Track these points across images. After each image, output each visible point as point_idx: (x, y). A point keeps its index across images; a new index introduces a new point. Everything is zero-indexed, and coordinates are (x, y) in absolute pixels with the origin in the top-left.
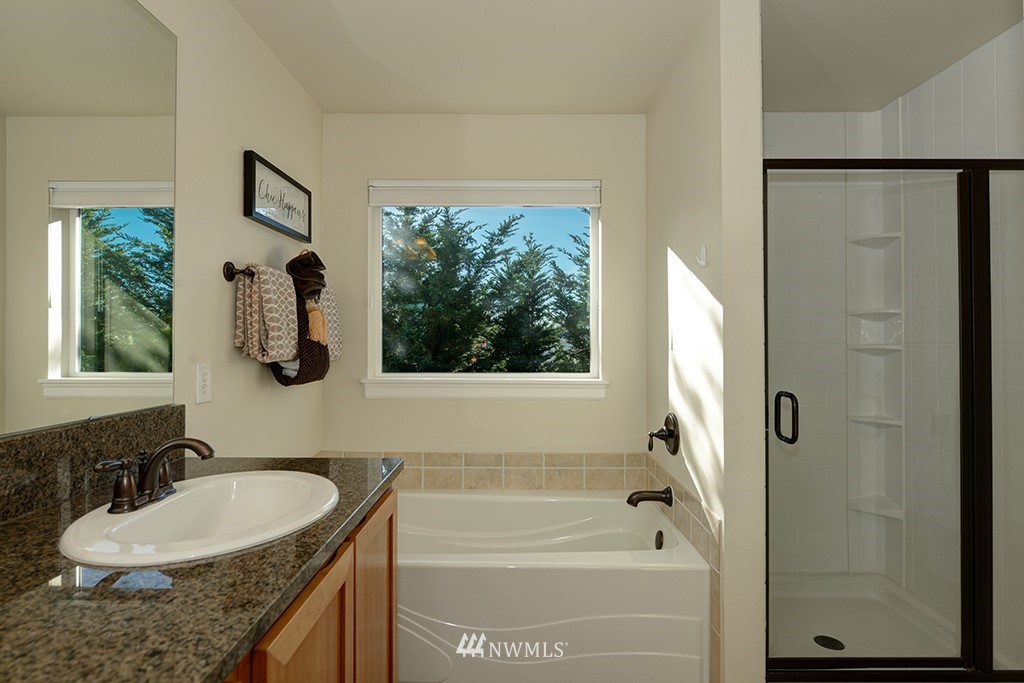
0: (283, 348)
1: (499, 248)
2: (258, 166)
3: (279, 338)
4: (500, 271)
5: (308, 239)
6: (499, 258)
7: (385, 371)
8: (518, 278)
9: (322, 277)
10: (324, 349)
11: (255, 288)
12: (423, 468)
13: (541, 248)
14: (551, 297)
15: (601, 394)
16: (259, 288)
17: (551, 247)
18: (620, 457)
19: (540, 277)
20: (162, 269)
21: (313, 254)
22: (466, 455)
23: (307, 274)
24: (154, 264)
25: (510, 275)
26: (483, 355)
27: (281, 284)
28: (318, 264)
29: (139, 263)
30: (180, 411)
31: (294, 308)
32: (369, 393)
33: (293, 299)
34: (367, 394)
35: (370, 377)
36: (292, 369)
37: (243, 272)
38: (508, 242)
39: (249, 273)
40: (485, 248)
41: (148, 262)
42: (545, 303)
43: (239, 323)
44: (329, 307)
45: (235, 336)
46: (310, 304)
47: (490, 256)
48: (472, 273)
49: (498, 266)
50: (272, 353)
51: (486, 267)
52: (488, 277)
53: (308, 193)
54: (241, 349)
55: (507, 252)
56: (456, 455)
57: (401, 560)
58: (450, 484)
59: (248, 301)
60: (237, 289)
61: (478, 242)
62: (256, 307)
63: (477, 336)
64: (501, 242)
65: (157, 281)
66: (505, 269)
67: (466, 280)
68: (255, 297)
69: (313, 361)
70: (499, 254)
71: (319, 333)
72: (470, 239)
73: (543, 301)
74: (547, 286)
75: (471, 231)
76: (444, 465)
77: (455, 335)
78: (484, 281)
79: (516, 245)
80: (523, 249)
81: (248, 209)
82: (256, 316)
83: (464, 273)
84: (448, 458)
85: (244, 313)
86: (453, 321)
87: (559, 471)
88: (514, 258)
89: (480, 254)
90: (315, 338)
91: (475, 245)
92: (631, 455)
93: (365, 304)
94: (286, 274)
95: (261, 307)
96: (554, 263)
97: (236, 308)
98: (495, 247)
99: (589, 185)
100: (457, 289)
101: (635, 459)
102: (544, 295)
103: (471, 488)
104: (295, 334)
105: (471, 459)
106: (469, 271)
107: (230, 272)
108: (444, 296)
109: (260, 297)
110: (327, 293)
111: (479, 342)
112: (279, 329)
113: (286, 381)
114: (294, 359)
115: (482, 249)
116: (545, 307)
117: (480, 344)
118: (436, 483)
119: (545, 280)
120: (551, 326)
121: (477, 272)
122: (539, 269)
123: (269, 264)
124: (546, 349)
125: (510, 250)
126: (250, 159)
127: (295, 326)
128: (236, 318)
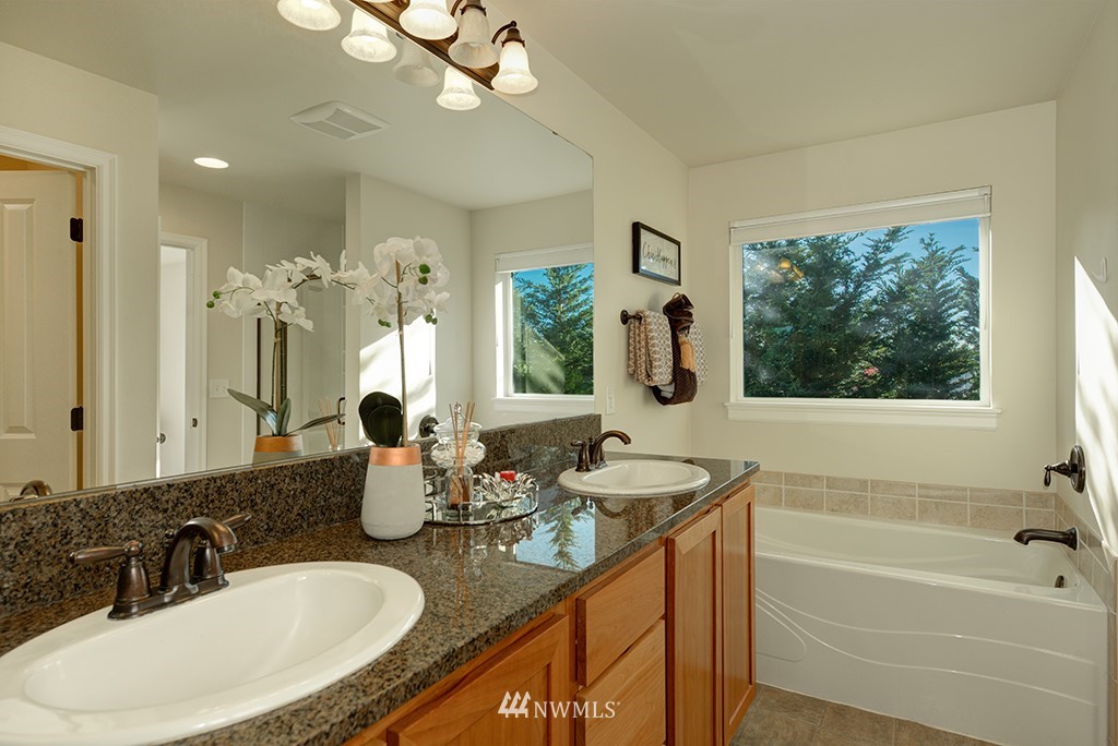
0: (663, 376)
1: (885, 257)
2: (642, 231)
3: (660, 367)
4: (888, 283)
5: (678, 283)
6: (886, 269)
7: (746, 395)
8: (913, 291)
9: (690, 315)
10: (692, 375)
11: (642, 328)
12: (783, 486)
13: (946, 251)
14: (961, 310)
15: (992, 423)
16: (645, 328)
17: (962, 248)
18: (1018, 496)
19: (942, 287)
20: (548, 306)
21: (684, 297)
22: (828, 478)
23: (678, 312)
24: (542, 302)
25: (901, 288)
26: (865, 383)
27: (660, 324)
28: (688, 304)
29: (532, 303)
30: (598, 418)
31: (670, 342)
32: (731, 415)
33: (669, 335)
34: (730, 416)
35: (732, 400)
36: (668, 392)
37: (634, 317)
38: (898, 249)
39: (638, 317)
40: (867, 259)
41: (539, 301)
42: (954, 318)
43: (631, 355)
44: (696, 339)
45: (628, 366)
46: (682, 338)
47: (874, 265)
48: (851, 290)
49: (885, 277)
50: (656, 378)
51: (868, 281)
52: (873, 291)
53: (678, 243)
54: (632, 376)
55: (897, 260)
56: (817, 477)
57: (758, 552)
58: (810, 505)
59: (638, 338)
60: (629, 330)
61: (857, 254)
62: (643, 343)
63: (856, 361)
64: (888, 249)
65: (545, 317)
66: (896, 280)
67: (842, 297)
68: (642, 335)
69: (684, 385)
70: (886, 264)
71: (691, 362)
72: (846, 251)
73: (951, 315)
74: (956, 297)
75: (850, 240)
76: (804, 486)
77: (831, 361)
78: (865, 297)
79: (911, 251)
80: (920, 254)
81: (636, 269)
82: (643, 350)
83: (840, 289)
84: (809, 480)
85: (635, 348)
86: (826, 346)
87: (936, 503)
88: (907, 266)
89: (860, 266)
90: (686, 366)
91: (852, 257)
92: (1034, 494)
93: (727, 335)
94: (663, 316)
95: (647, 343)
96: (961, 270)
97: (629, 344)
98: (880, 256)
99: (975, 193)
100: (832, 308)
101: (1038, 499)
102: (950, 308)
103: (833, 510)
104: (671, 364)
105: (832, 483)
106: (847, 288)
107: (625, 318)
108: (814, 317)
109: (646, 336)
110: (695, 327)
111: (862, 368)
112: (660, 360)
113: (664, 401)
114: (670, 384)
115: (863, 260)
116: (953, 323)
117: (864, 370)
118: (796, 502)
119: (951, 291)
120: (964, 347)
121: (857, 288)
122: (942, 278)
123: (651, 309)
124: (953, 376)
125: (902, 257)
126: (637, 228)
127: (670, 357)
128: (629, 352)
